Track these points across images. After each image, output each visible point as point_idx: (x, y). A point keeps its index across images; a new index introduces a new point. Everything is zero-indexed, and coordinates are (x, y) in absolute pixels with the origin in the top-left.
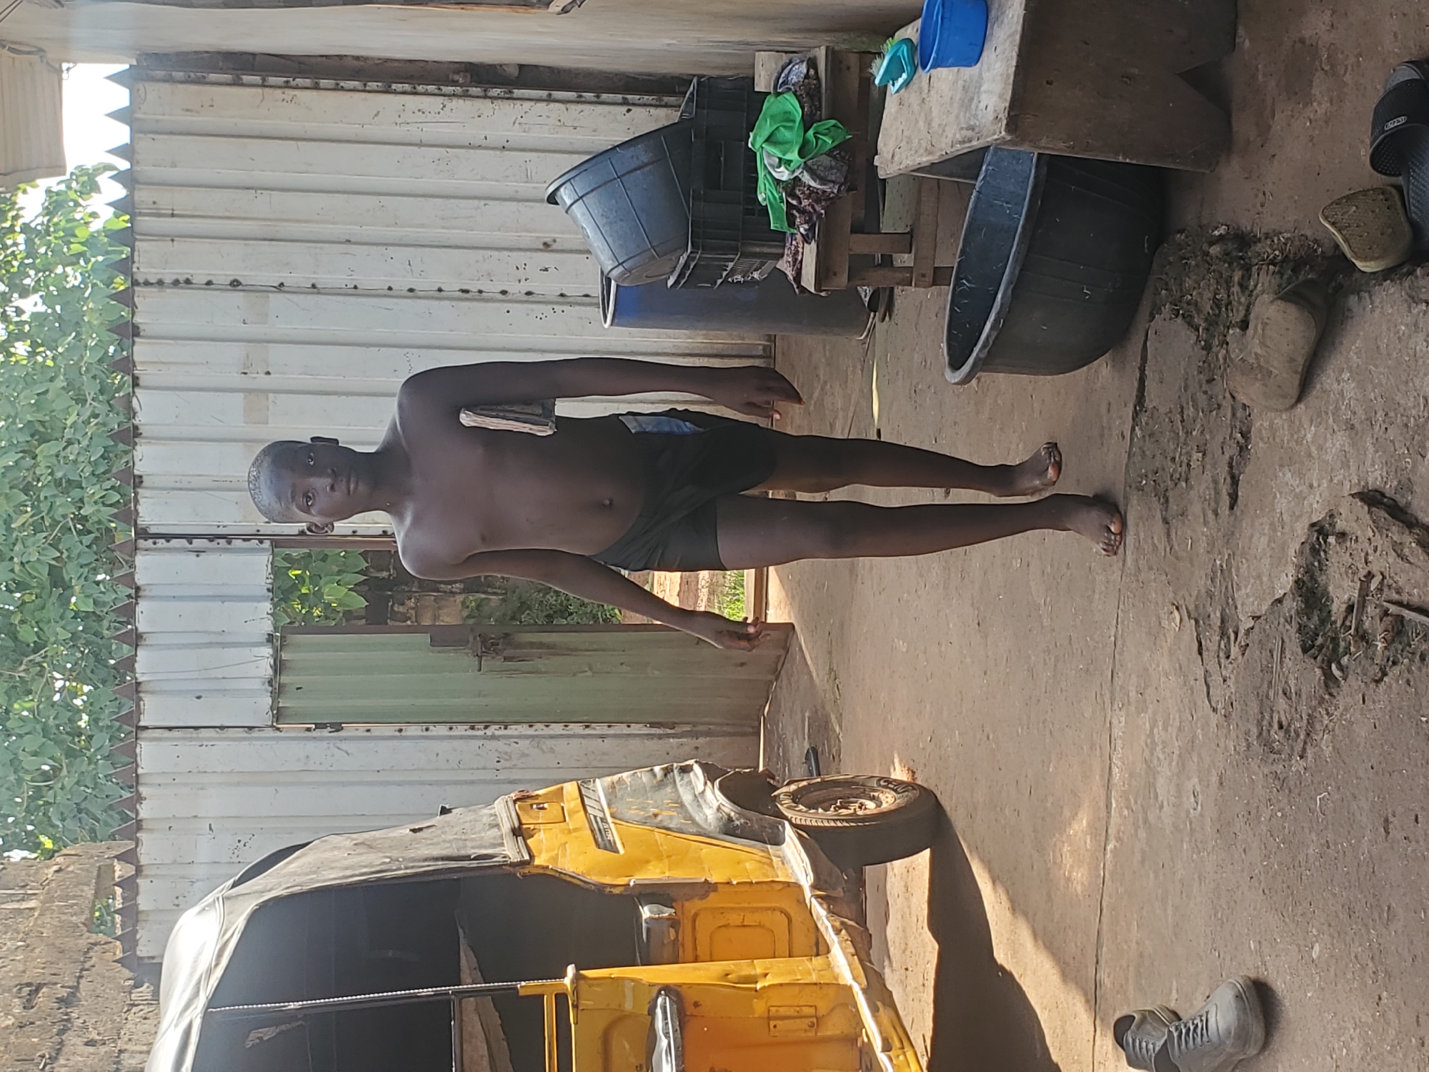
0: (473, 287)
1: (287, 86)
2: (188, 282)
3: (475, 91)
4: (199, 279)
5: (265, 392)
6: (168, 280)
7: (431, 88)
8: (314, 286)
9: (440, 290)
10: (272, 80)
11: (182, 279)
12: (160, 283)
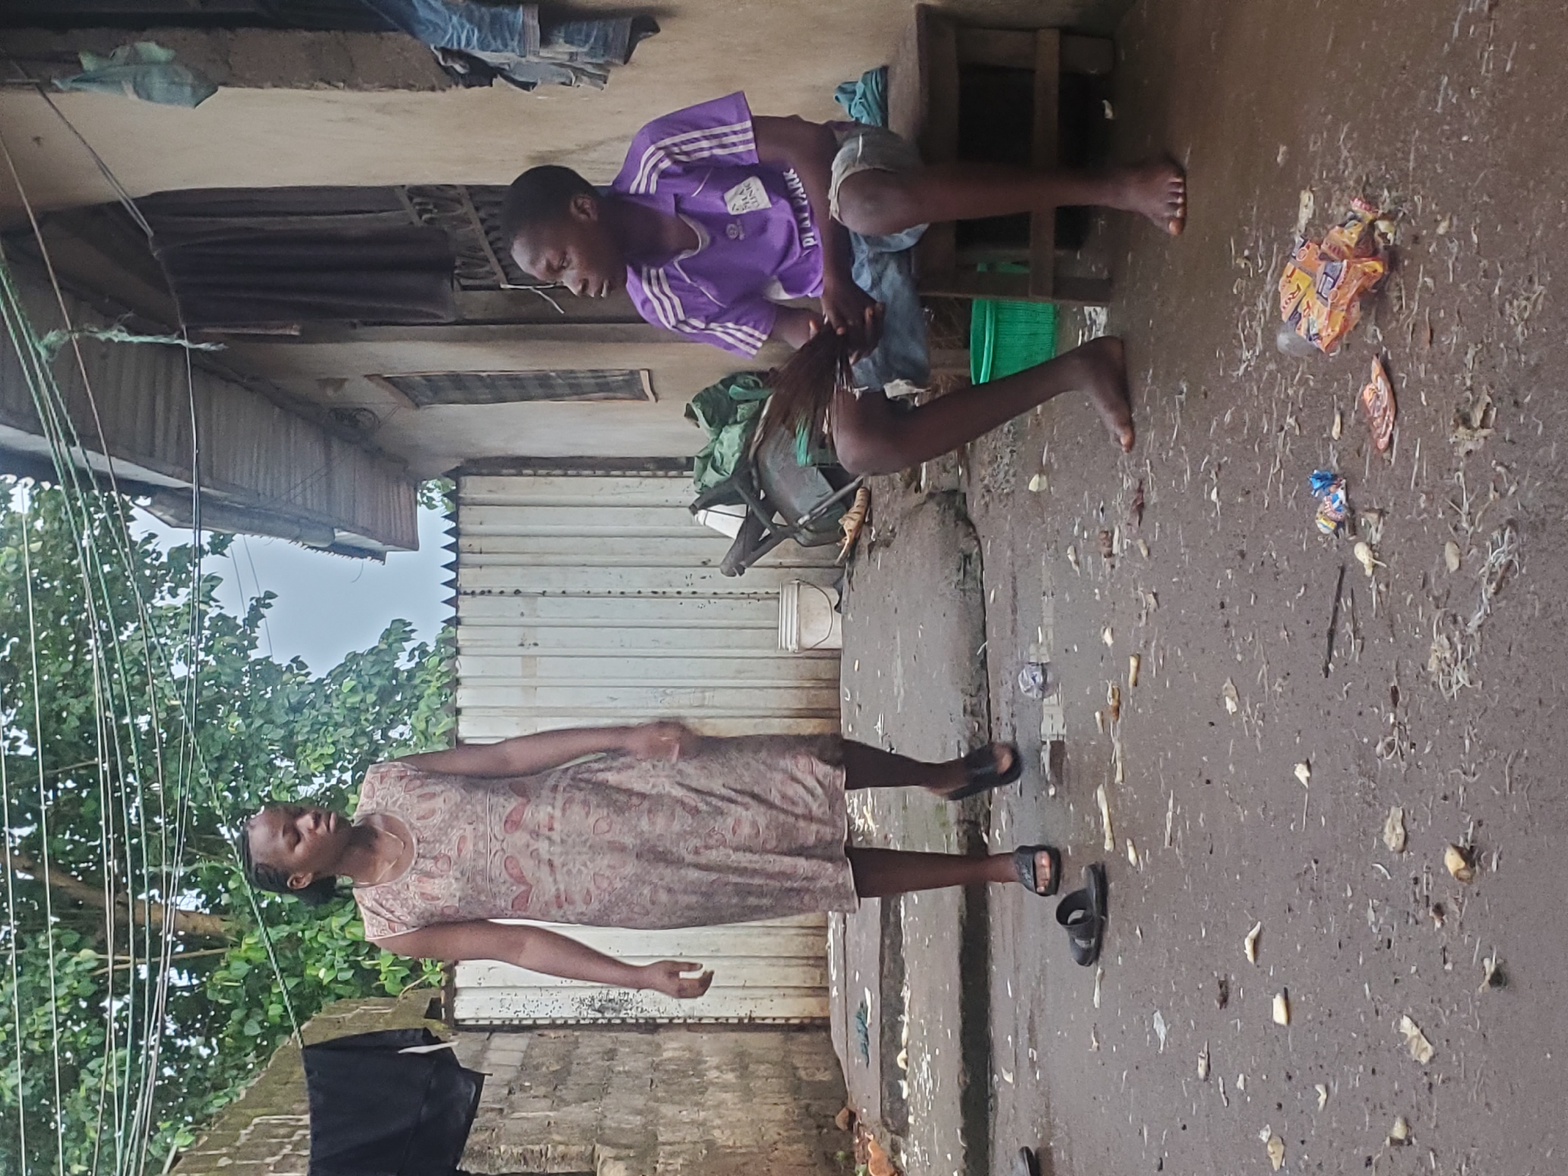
0: (660, 590)
1: (548, 475)
2: (490, 592)
3: (660, 473)
4: (496, 590)
5: (535, 657)
6: (478, 591)
7: (634, 473)
8: (564, 592)
9: (639, 592)
10: (540, 472)
11: (486, 590)
12: (473, 593)
